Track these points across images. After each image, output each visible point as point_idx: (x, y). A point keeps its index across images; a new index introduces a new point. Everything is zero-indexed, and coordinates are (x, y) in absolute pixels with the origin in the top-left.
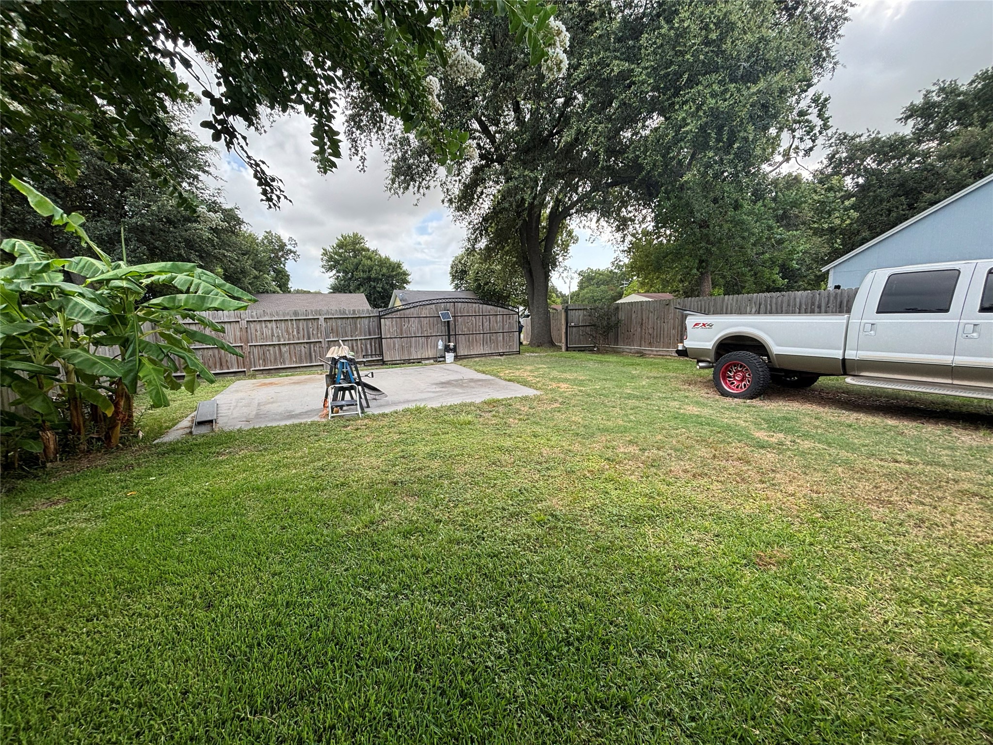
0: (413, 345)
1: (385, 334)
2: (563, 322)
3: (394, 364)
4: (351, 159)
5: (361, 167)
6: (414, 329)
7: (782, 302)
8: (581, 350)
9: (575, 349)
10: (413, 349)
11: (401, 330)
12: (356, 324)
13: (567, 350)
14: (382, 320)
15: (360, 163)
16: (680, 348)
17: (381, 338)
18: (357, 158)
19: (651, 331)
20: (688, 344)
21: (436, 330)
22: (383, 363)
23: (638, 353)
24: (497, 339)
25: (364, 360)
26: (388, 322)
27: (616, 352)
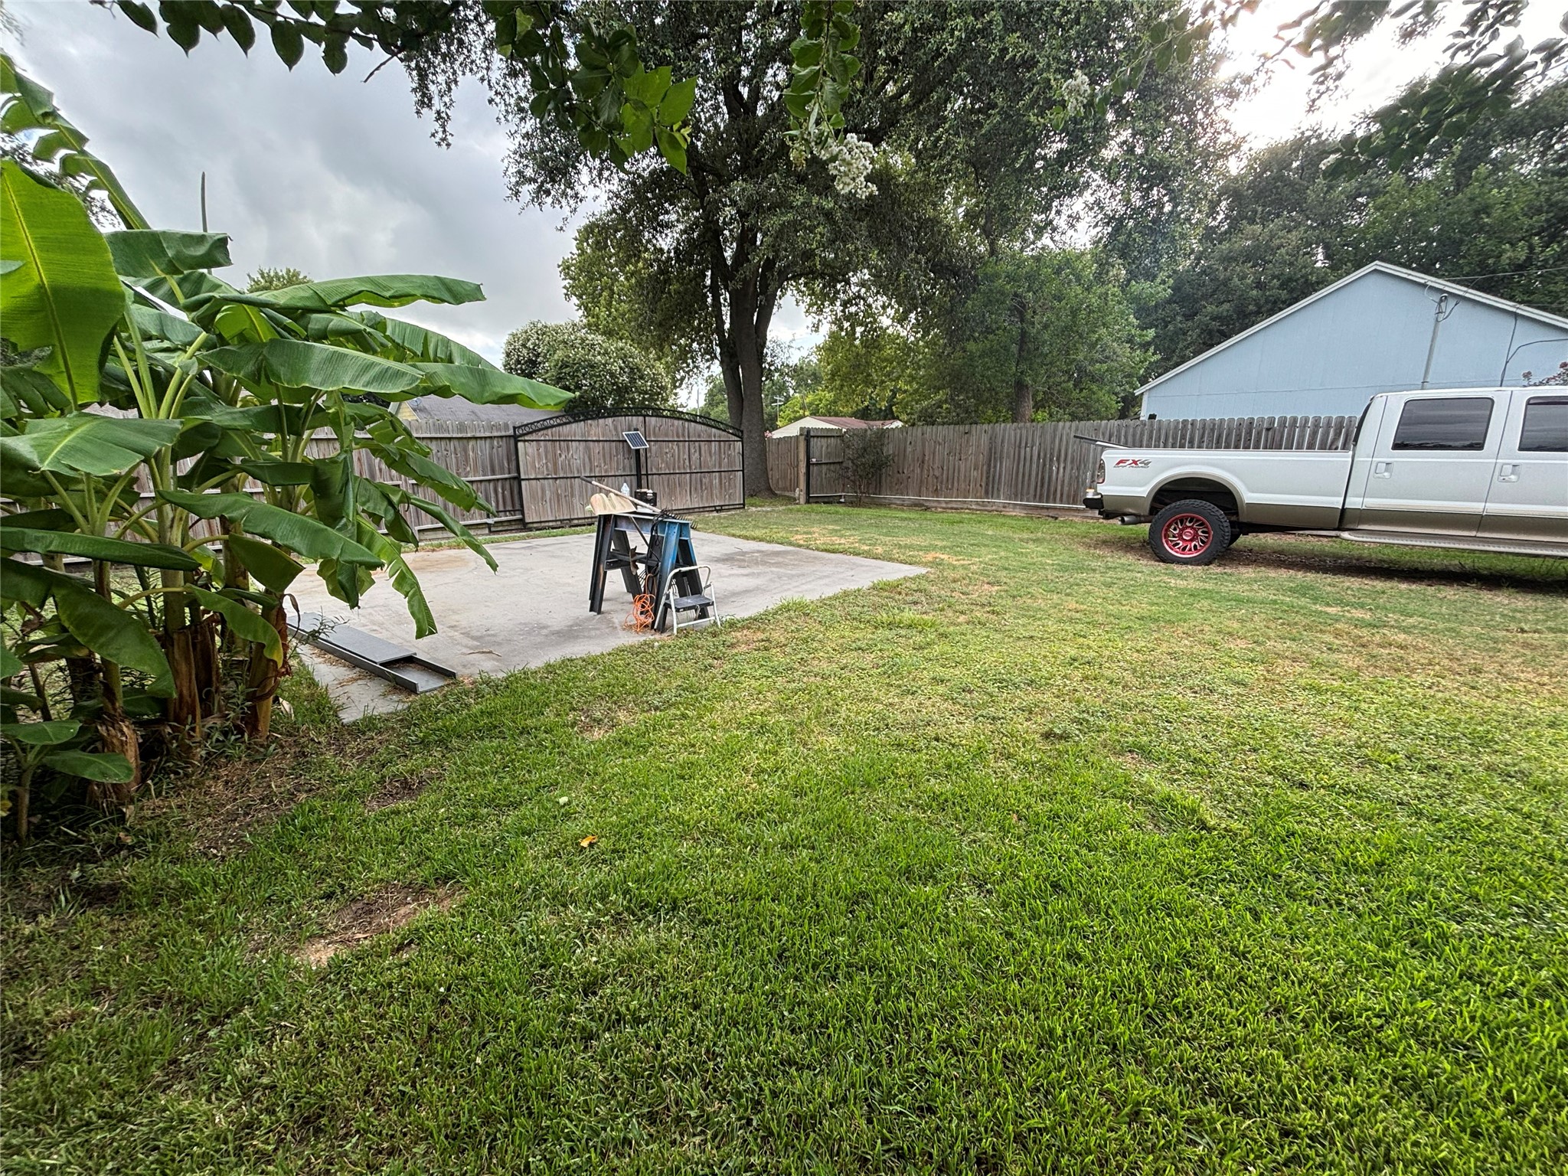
0: (577, 493)
1: (526, 473)
2: (802, 456)
3: (543, 527)
4: (418, 112)
5: (440, 135)
6: (577, 463)
7: (1142, 434)
8: (828, 501)
9: (818, 500)
10: (576, 501)
11: (555, 464)
12: (465, 451)
13: (808, 502)
14: (520, 445)
15: (437, 126)
16: (1090, 494)
17: (518, 479)
18: (429, 114)
19: (937, 473)
20: (1106, 489)
21: (614, 465)
22: (523, 525)
23: (916, 505)
24: (711, 482)
25: (490, 521)
26: (531, 448)
27: (879, 505)
